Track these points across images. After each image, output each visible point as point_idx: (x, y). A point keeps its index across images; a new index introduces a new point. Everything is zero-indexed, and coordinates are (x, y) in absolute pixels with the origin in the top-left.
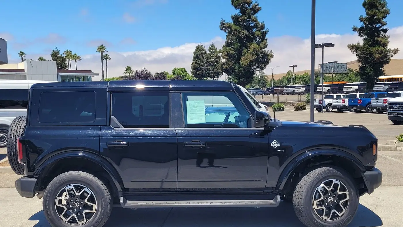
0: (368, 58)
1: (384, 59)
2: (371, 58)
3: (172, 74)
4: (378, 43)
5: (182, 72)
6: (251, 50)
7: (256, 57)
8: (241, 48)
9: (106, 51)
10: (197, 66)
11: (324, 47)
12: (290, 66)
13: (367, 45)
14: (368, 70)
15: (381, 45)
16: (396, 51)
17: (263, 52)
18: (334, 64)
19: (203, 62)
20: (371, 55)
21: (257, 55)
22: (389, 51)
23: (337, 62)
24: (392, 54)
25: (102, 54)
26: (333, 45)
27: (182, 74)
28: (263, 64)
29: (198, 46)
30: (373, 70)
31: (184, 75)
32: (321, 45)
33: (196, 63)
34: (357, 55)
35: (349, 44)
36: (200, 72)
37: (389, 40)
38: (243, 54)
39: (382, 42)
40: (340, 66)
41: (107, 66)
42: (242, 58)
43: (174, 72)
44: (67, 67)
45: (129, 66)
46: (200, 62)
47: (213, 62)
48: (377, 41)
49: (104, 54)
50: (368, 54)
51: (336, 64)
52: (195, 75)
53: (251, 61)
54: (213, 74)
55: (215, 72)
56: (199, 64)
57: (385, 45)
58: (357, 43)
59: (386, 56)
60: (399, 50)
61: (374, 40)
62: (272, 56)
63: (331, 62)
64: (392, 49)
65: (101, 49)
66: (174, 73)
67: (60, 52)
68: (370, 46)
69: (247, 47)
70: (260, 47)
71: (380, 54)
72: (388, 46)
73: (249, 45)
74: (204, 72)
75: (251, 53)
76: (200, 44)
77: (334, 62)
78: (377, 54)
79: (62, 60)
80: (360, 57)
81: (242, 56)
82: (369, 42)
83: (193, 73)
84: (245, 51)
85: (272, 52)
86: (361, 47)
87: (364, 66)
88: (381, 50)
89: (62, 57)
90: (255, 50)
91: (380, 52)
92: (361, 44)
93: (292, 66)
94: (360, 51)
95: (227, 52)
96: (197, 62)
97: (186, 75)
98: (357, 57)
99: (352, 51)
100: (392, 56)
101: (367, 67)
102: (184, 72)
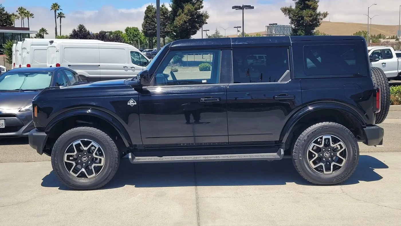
0: (300, 21)
1: (314, 22)
2: (302, 21)
3: (125, 32)
4: (307, 7)
5: (135, 31)
6: (186, 11)
7: (190, 18)
8: (176, 9)
9: (60, 9)
10: (147, 25)
11: (245, 9)
12: (234, 27)
13: (298, 9)
14: (299, 32)
15: (311, 9)
16: (325, 15)
17: (198, 13)
18: (274, 26)
19: (153, 22)
20: (302, 18)
21: (192, 15)
22: (319, 14)
23: (277, 24)
24: (322, 17)
25: (55, 11)
26: (253, 8)
27: (135, 33)
28: (198, 25)
29: (149, 6)
30: (304, 32)
31: (136, 34)
32: (241, 7)
33: (147, 23)
34: (290, 18)
35: (282, 7)
36: (151, 31)
37: (318, 4)
38: (178, 14)
39: (312, 6)
40: (285, 28)
41: (60, 23)
42: (177, 19)
43: (127, 30)
44: (12, 24)
45: (82, 24)
46: (151, 22)
47: (163, 22)
48: (307, 4)
49: (58, 12)
50: (299, 17)
51: (276, 26)
52: (146, 34)
53: (185, 22)
54: (163, 34)
55: (165, 32)
56: (150, 23)
57: (315, 9)
58: (289, 6)
59: (316, 19)
60: (328, 14)
61: (305, 4)
62: (207, 17)
63: (271, 24)
64: (322, 12)
65: (55, 7)
66: (127, 32)
67: (5, 9)
68: (302, 9)
69: (182, 8)
70: (194, 7)
71: (310, 17)
72: (317, 10)
73: (185, 6)
74: (154, 31)
75: (185, 14)
76: (150, 4)
77: (273, 24)
78: (308, 17)
79: (8, 17)
80: (292, 20)
81: (177, 16)
82: (300, 6)
83: (144, 32)
84: (180, 11)
85: (207, 13)
86: (293, 10)
87: (297, 28)
88: (310, 14)
89: (7, 14)
90: (189, 10)
91: (310, 15)
92: (294, 7)
93: (236, 27)
94: (292, 14)
95: (163, 12)
96: (148, 21)
97: (139, 34)
98: (290, 19)
99: (285, 14)
100: (321, 19)
101: (299, 29)
102: (137, 31)
